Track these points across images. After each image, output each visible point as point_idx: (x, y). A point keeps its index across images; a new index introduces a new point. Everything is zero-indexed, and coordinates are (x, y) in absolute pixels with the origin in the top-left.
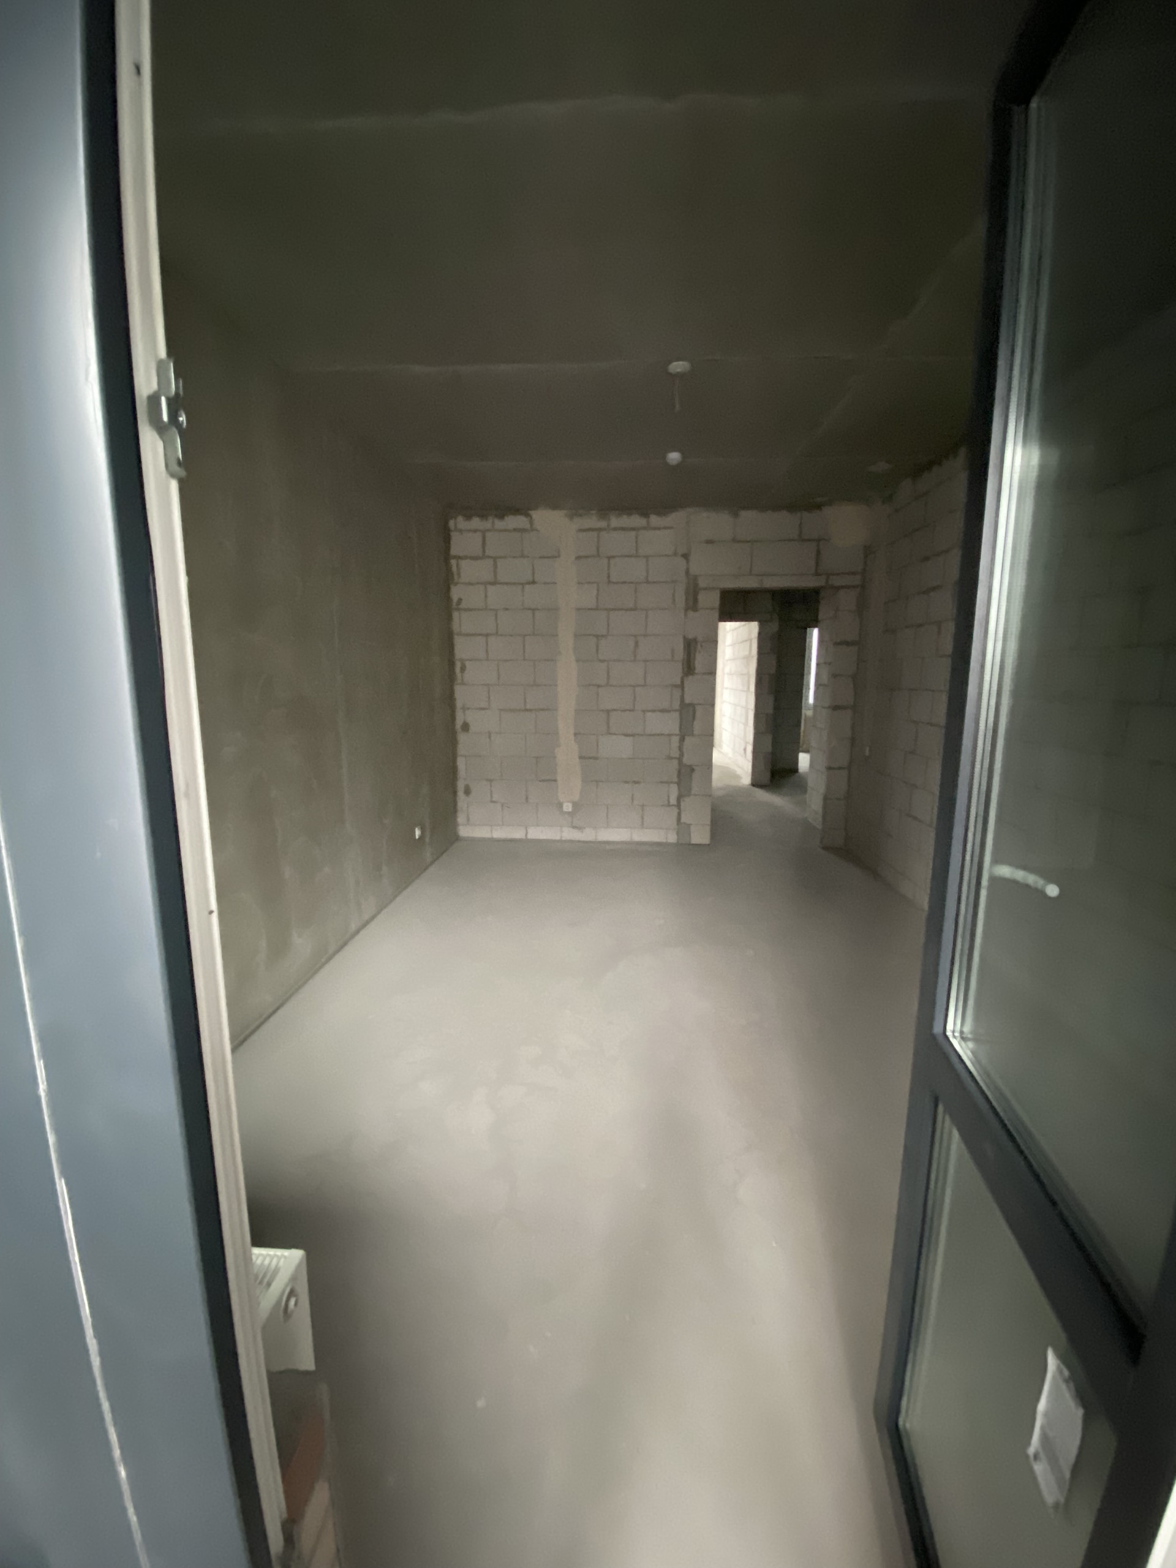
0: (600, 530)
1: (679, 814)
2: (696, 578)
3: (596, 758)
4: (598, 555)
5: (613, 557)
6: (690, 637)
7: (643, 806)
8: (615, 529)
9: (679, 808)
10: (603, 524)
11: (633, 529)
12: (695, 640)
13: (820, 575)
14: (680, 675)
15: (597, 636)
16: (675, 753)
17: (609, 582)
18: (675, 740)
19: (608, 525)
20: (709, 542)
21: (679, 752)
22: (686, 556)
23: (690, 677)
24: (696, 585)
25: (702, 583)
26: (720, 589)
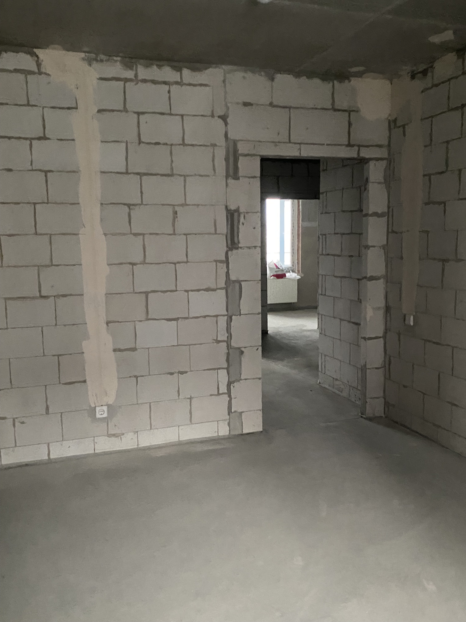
0: (126, 80)
1: (230, 402)
2: (235, 142)
3: (134, 349)
4: (125, 110)
5: (143, 113)
6: (232, 207)
7: (191, 398)
8: (144, 81)
9: (230, 396)
10: (130, 74)
11: (165, 83)
12: (237, 210)
13: (353, 146)
14: (225, 249)
15: (129, 205)
16: (223, 336)
17: (140, 142)
18: (223, 321)
19: (136, 76)
20: (246, 104)
21: (227, 335)
22: (224, 118)
23: (235, 251)
24: (235, 151)
25: (242, 148)
26: (260, 156)
